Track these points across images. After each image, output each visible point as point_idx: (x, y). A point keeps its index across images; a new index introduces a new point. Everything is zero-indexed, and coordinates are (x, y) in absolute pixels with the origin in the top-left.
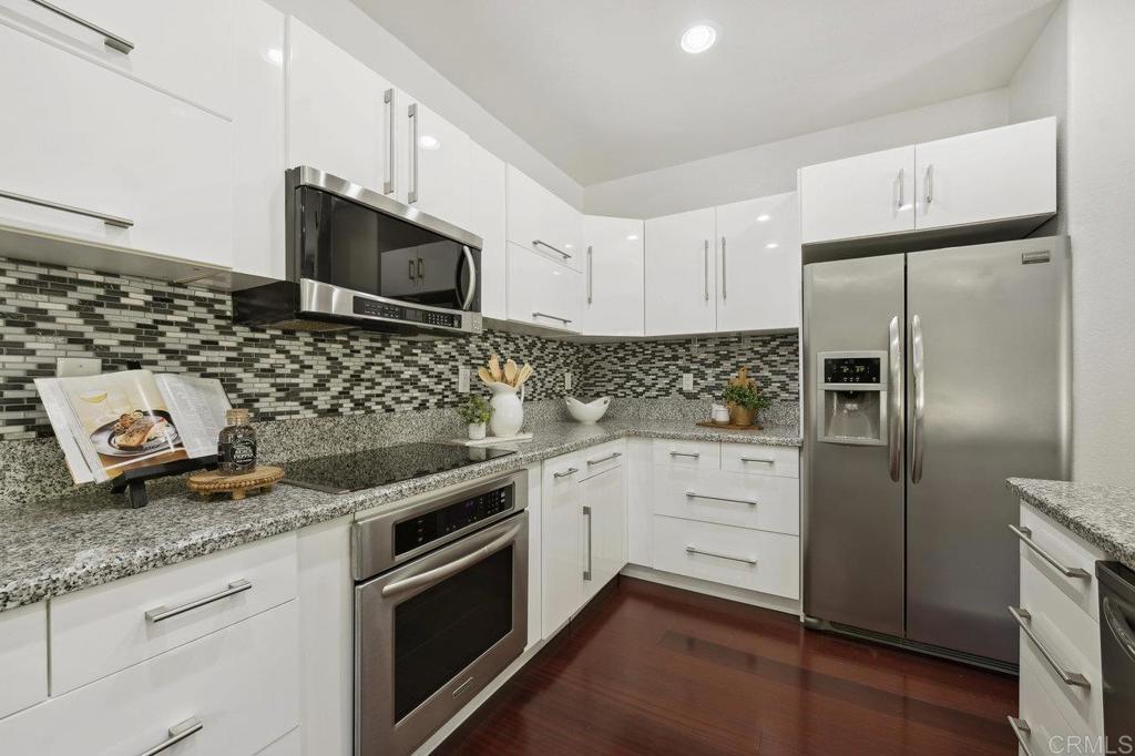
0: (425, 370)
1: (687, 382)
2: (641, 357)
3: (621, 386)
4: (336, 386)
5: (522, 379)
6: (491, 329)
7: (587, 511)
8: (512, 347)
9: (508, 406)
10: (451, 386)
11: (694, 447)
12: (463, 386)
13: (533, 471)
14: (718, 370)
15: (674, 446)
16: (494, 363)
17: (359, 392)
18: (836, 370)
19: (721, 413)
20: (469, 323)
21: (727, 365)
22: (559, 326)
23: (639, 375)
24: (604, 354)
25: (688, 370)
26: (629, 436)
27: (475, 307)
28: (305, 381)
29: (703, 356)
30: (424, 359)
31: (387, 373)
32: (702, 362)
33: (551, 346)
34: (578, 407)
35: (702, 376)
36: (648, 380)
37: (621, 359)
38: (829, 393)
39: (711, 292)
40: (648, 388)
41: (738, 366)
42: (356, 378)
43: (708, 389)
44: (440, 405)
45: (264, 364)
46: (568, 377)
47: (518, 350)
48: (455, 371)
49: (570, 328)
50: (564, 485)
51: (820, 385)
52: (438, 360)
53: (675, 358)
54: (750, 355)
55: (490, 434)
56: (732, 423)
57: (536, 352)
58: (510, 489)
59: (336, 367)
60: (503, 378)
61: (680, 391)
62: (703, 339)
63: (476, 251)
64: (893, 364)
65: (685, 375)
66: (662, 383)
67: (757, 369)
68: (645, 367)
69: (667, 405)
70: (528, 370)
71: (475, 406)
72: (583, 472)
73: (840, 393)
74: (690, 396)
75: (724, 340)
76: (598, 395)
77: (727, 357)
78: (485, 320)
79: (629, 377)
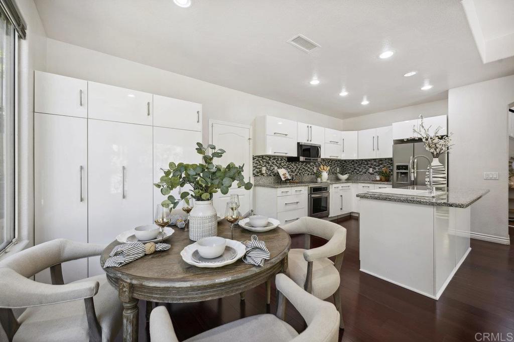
0: (309, 168)
1: (371, 170)
2: (358, 164)
3: (353, 171)
4: (297, 171)
5: (328, 170)
7: (341, 196)
8: (324, 162)
9: (325, 175)
10: (313, 171)
11: (368, 185)
12: (315, 171)
13: (331, 186)
14: (379, 167)
15: (363, 185)
16: (322, 166)
17: (300, 172)
18: (399, 167)
19: (378, 178)
20: (319, 160)
21: (381, 166)
22: (336, 158)
23: (358, 168)
24: (348, 163)
25: (371, 167)
26: (352, 182)
27: (320, 157)
28: (294, 170)
29: (375, 164)
30: (309, 166)
31: (304, 168)
32: (375, 165)
33: (333, 162)
34: (341, 176)
35: (375, 169)
36: (360, 170)
37: (353, 164)
38: (398, 173)
39: (375, 148)
40: (360, 172)
41: (384, 166)
42: (299, 170)
43: (376, 172)
44: (311, 174)
45: (290, 167)
46: (338, 169)
47: (326, 163)
48: (313, 168)
49: (338, 158)
50: (336, 190)
51: (395, 171)
52: (311, 166)
53: (367, 164)
54: (388, 163)
55: (321, 180)
56: (381, 180)
57: (330, 163)
58: (327, 188)
59: (297, 168)
60: (324, 169)
61: (369, 173)
62: (375, 160)
63: (320, 147)
64: (410, 166)
65: (370, 169)
66: (364, 170)
67: (389, 167)
68: (359, 166)
69: (365, 176)
70: (329, 168)
71: (318, 175)
72: (340, 188)
73: (401, 173)
74: (371, 174)
75: (381, 160)
76: (346, 174)
77: (381, 164)
78: (322, 159)
79: (355, 169)
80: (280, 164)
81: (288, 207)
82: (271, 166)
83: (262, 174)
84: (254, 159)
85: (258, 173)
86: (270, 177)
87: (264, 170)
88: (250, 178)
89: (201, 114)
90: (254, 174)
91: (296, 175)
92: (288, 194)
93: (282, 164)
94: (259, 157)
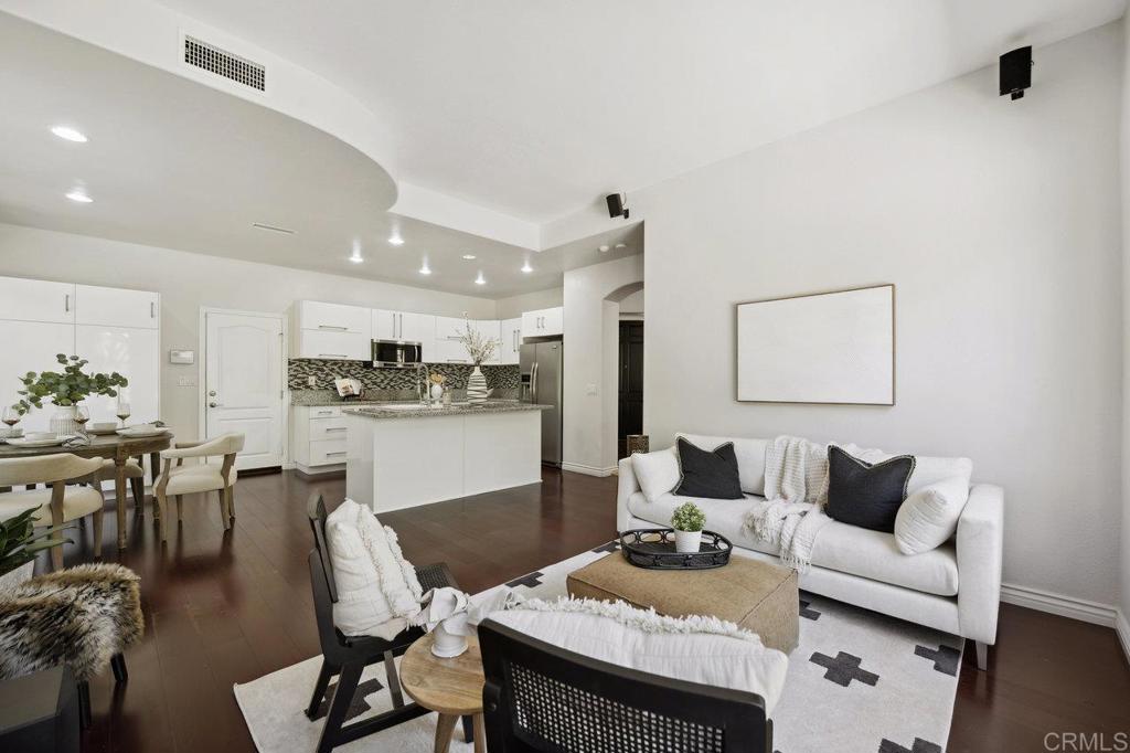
4: (386, 382)
5: (443, 381)
6: (430, 365)
9: (436, 389)
17: (392, 384)
20: (419, 365)
27: (420, 361)
28: (379, 380)
38: (522, 386)
39: (516, 349)
42: (391, 380)
51: (521, 383)
60: (435, 380)
63: (419, 347)
70: (445, 378)
73: (526, 385)
80: (348, 372)
81: (331, 435)
82: (327, 375)
83: (308, 387)
84: (290, 363)
85: (299, 384)
86: (325, 392)
87: (312, 380)
88: (282, 392)
89: (156, 305)
90: (289, 386)
91: (385, 388)
92: (332, 415)
93: (353, 372)
94: (302, 360)
